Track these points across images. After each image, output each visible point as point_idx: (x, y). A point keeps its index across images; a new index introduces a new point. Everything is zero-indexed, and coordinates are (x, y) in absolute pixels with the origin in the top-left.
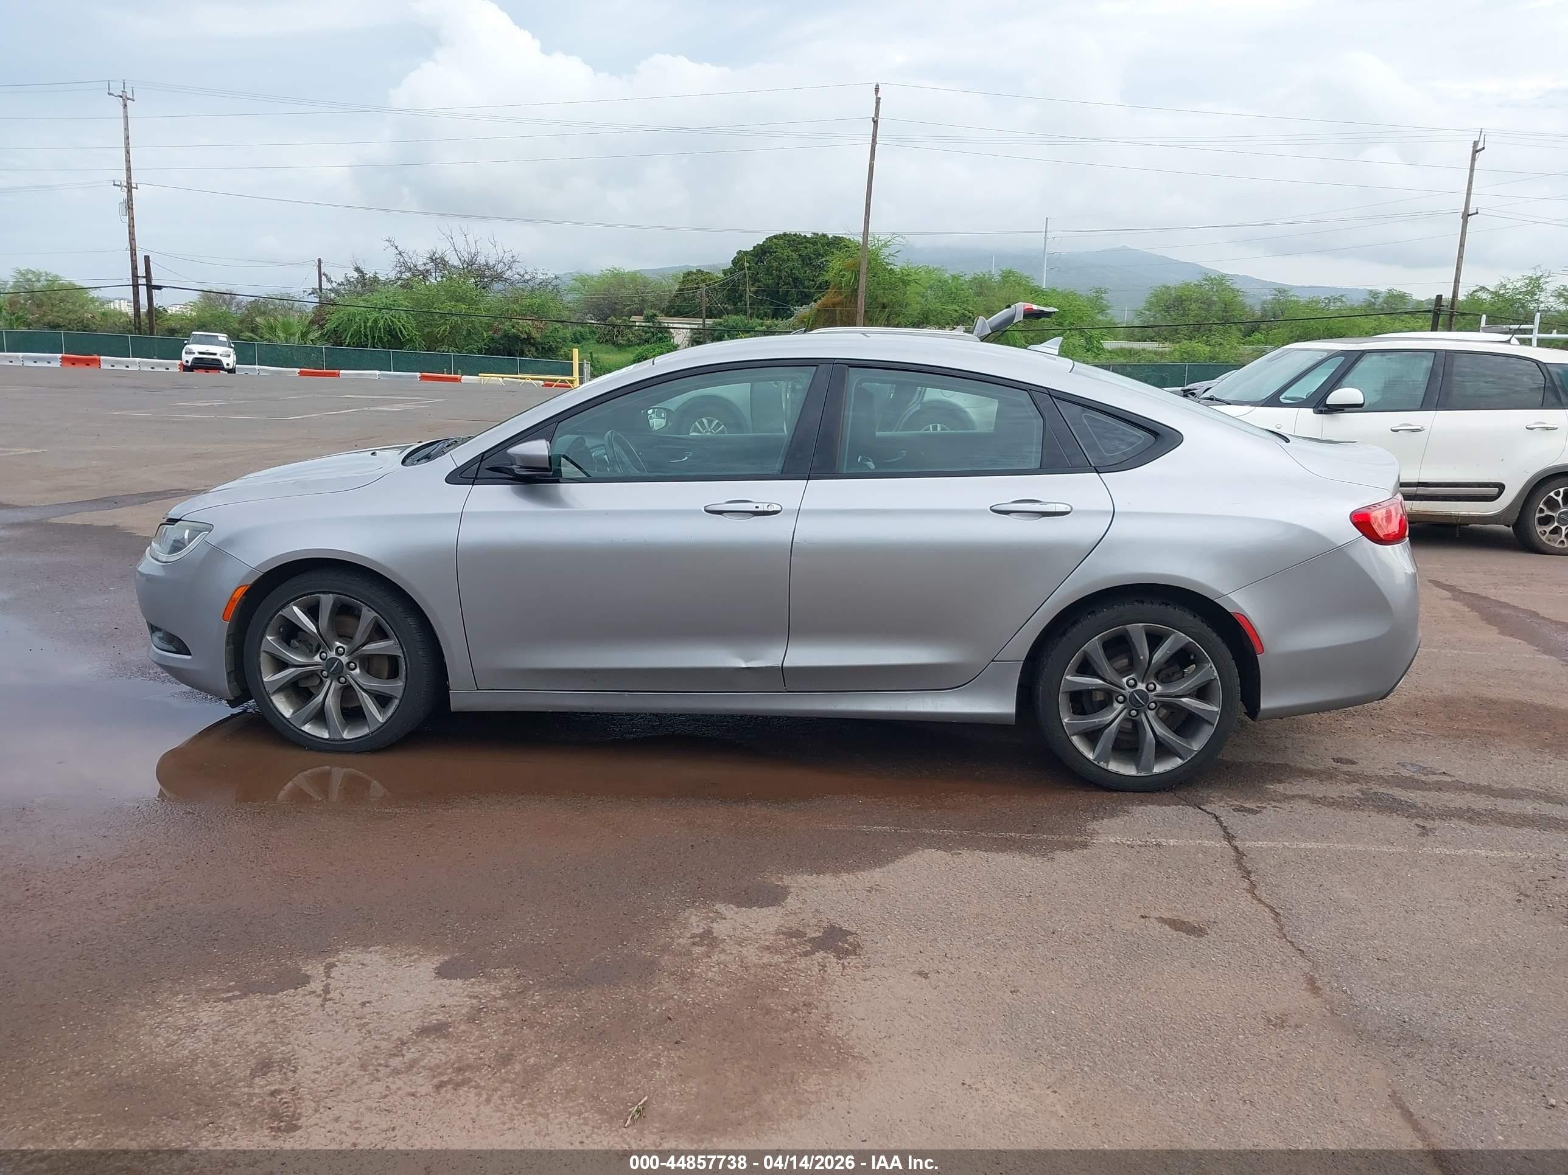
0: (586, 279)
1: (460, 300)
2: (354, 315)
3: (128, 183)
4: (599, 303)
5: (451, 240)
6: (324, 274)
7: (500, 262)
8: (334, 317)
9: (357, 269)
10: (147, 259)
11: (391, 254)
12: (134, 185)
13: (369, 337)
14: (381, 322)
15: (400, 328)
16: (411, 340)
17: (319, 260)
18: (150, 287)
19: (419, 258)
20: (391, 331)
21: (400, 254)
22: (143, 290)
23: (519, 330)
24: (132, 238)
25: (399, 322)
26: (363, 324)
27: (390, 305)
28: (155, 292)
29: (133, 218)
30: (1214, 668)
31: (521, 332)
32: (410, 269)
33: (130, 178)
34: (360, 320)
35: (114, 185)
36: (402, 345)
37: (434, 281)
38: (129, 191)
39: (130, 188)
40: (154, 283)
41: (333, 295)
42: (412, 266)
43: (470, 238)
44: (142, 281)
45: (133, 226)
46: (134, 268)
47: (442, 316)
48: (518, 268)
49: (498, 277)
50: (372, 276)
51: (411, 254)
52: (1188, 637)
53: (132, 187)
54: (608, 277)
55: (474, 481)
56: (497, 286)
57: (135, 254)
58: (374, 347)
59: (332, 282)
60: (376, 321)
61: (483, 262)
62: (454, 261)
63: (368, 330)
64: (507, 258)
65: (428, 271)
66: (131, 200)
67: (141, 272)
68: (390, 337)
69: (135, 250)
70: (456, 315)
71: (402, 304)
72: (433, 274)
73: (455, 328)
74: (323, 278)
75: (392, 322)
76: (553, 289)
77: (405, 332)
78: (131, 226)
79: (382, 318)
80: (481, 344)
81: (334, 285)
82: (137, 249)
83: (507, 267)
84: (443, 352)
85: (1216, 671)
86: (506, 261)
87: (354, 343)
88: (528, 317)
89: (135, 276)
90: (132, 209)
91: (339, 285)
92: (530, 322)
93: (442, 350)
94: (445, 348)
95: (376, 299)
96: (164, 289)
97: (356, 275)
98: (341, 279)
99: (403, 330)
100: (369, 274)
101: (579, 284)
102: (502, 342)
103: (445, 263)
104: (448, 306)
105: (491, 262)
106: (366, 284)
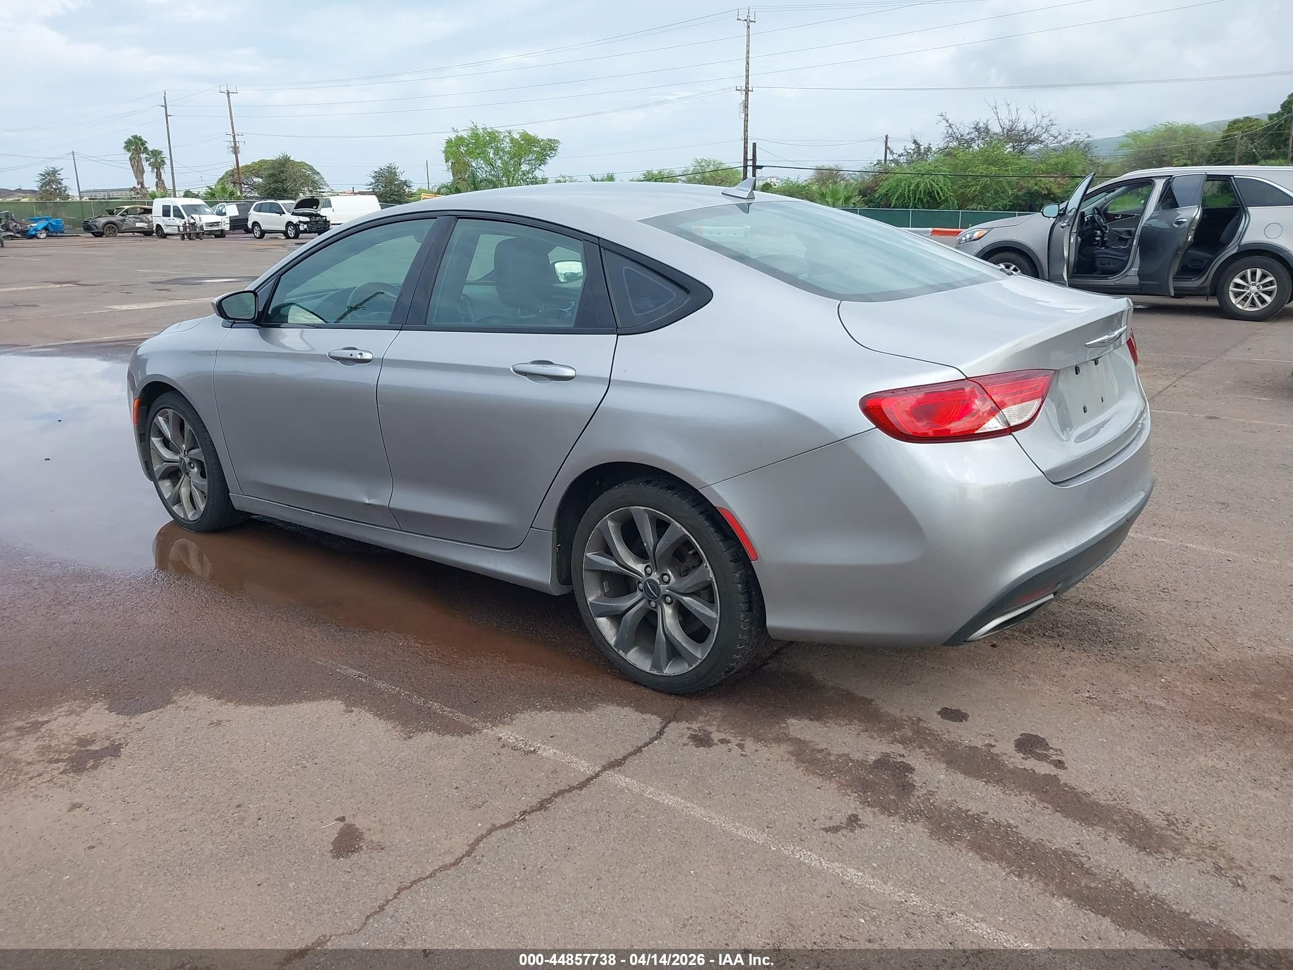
0: (1139, 135)
1: (993, 163)
2: (901, 181)
3: (746, 88)
4: (1147, 157)
5: (995, 110)
6: (889, 148)
7: (1038, 126)
8: (885, 183)
9: (915, 142)
10: (754, 145)
11: (943, 127)
12: (750, 89)
13: (912, 199)
14: (922, 185)
15: (937, 191)
16: (946, 200)
17: (887, 136)
18: (755, 167)
19: (965, 128)
20: (930, 194)
21: (950, 126)
22: (750, 169)
23: (1040, 187)
24: (746, 131)
25: (938, 185)
26: (907, 188)
27: (931, 170)
28: (758, 171)
29: (747, 115)
30: (709, 568)
31: (1043, 189)
32: (957, 138)
33: (748, 83)
34: (905, 184)
35: (737, 90)
36: (938, 205)
37: (976, 148)
38: (747, 94)
39: (747, 91)
40: (758, 164)
41: (893, 165)
42: (959, 136)
43: (1013, 108)
44: (750, 163)
45: (747, 121)
46: (746, 153)
47: (975, 178)
48: (1054, 131)
49: (1035, 140)
50: (926, 146)
51: (958, 126)
52: (683, 529)
53: (748, 90)
54: (1160, 131)
55: (232, 325)
56: (1032, 147)
57: (747, 143)
58: (915, 208)
59: (894, 154)
60: (918, 185)
61: (1021, 127)
62: (995, 128)
63: (911, 192)
64: (1045, 122)
65: (973, 139)
66: (748, 101)
67: (750, 156)
68: (929, 198)
69: (747, 139)
70: (986, 176)
71: (941, 169)
72: (977, 142)
73: (985, 187)
74: (888, 152)
75: (931, 185)
76: (1085, 147)
77: (941, 194)
78: (746, 121)
79: (923, 182)
80: (1006, 202)
81: (895, 156)
82: (749, 138)
83: (1044, 131)
84: (973, 209)
85: (711, 572)
86: (1044, 125)
87: (899, 204)
88: (1052, 175)
89: (746, 160)
90: (748, 107)
91: (900, 156)
92: (1052, 179)
93: (971, 207)
94: (974, 206)
95: (922, 167)
96: (764, 168)
97: (913, 146)
98: (901, 151)
99: (940, 192)
100: (924, 146)
101: (1130, 141)
102: (1024, 198)
103: (987, 130)
104: (981, 169)
105: (1029, 127)
106: (920, 153)
